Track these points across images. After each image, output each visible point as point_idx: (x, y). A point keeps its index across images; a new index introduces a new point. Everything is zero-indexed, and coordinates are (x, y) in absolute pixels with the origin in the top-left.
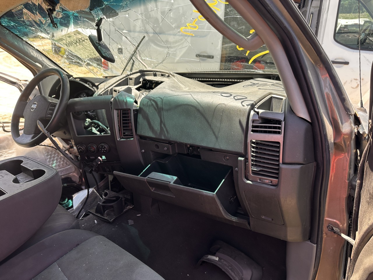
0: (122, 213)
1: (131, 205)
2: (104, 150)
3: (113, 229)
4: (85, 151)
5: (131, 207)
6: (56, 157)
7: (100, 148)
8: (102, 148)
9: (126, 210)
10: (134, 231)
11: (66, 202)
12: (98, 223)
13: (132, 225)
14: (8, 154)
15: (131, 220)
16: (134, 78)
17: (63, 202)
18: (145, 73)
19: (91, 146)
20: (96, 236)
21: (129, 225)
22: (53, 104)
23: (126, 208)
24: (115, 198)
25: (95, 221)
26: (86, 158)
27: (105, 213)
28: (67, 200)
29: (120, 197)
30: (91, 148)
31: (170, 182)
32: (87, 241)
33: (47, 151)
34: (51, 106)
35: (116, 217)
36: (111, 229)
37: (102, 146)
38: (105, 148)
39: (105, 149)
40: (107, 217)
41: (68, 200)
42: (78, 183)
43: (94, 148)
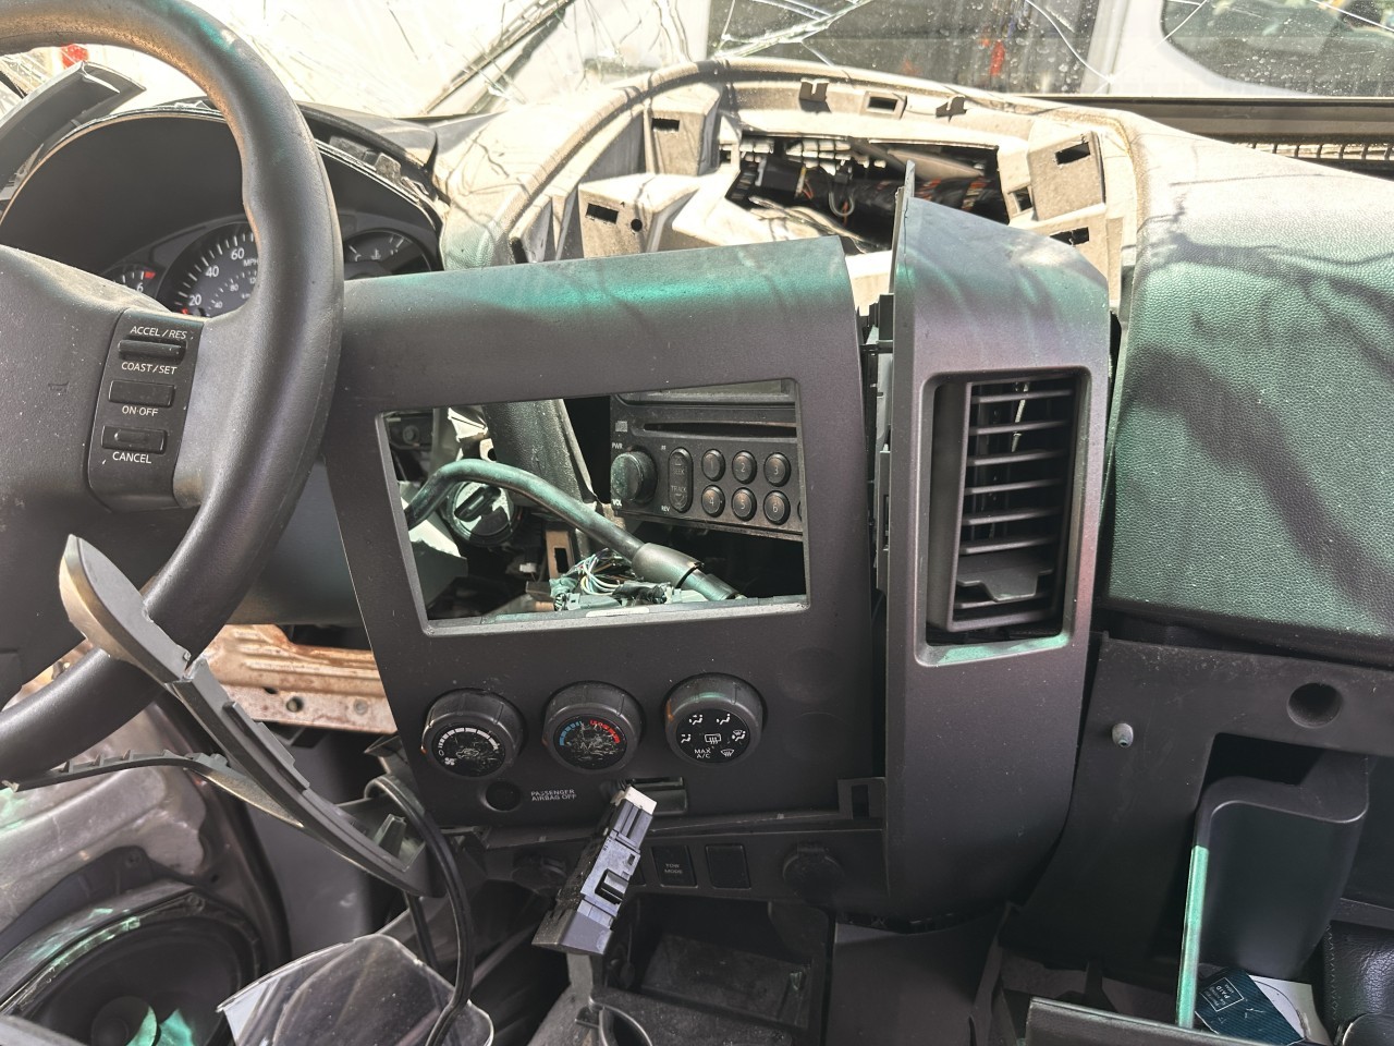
7: (689, 729)
16: (692, 115)
18: (738, 85)
22: (153, 332)
26: (484, 802)
28: (150, 1023)
30: (590, 734)
34: (126, 355)
39: (739, 735)
41: (160, 1020)
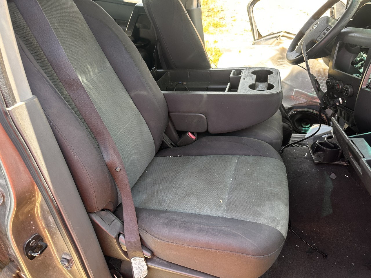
0: (331, 163)
1: (346, 163)
2: (346, 93)
3: (313, 170)
4: (331, 87)
5: (346, 164)
6: (323, 83)
8: (345, 90)
9: (338, 163)
10: (329, 185)
11: (307, 127)
12: (307, 157)
13: (333, 179)
14: (287, 65)
15: (335, 175)
17: (305, 126)
19: (337, 84)
20: (278, 160)
21: (330, 177)
22: (329, 28)
23: (339, 161)
24: (333, 146)
25: (306, 154)
26: (331, 94)
27: (318, 153)
29: (339, 148)
30: (337, 86)
31: (364, 157)
32: (268, 158)
33: (318, 75)
35: (323, 162)
36: (312, 169)
37: (347, 88)
38: (348, 91)
39: (348, 93)
40: (315, 156)
42: (328, 117)
43: (339, 87)
